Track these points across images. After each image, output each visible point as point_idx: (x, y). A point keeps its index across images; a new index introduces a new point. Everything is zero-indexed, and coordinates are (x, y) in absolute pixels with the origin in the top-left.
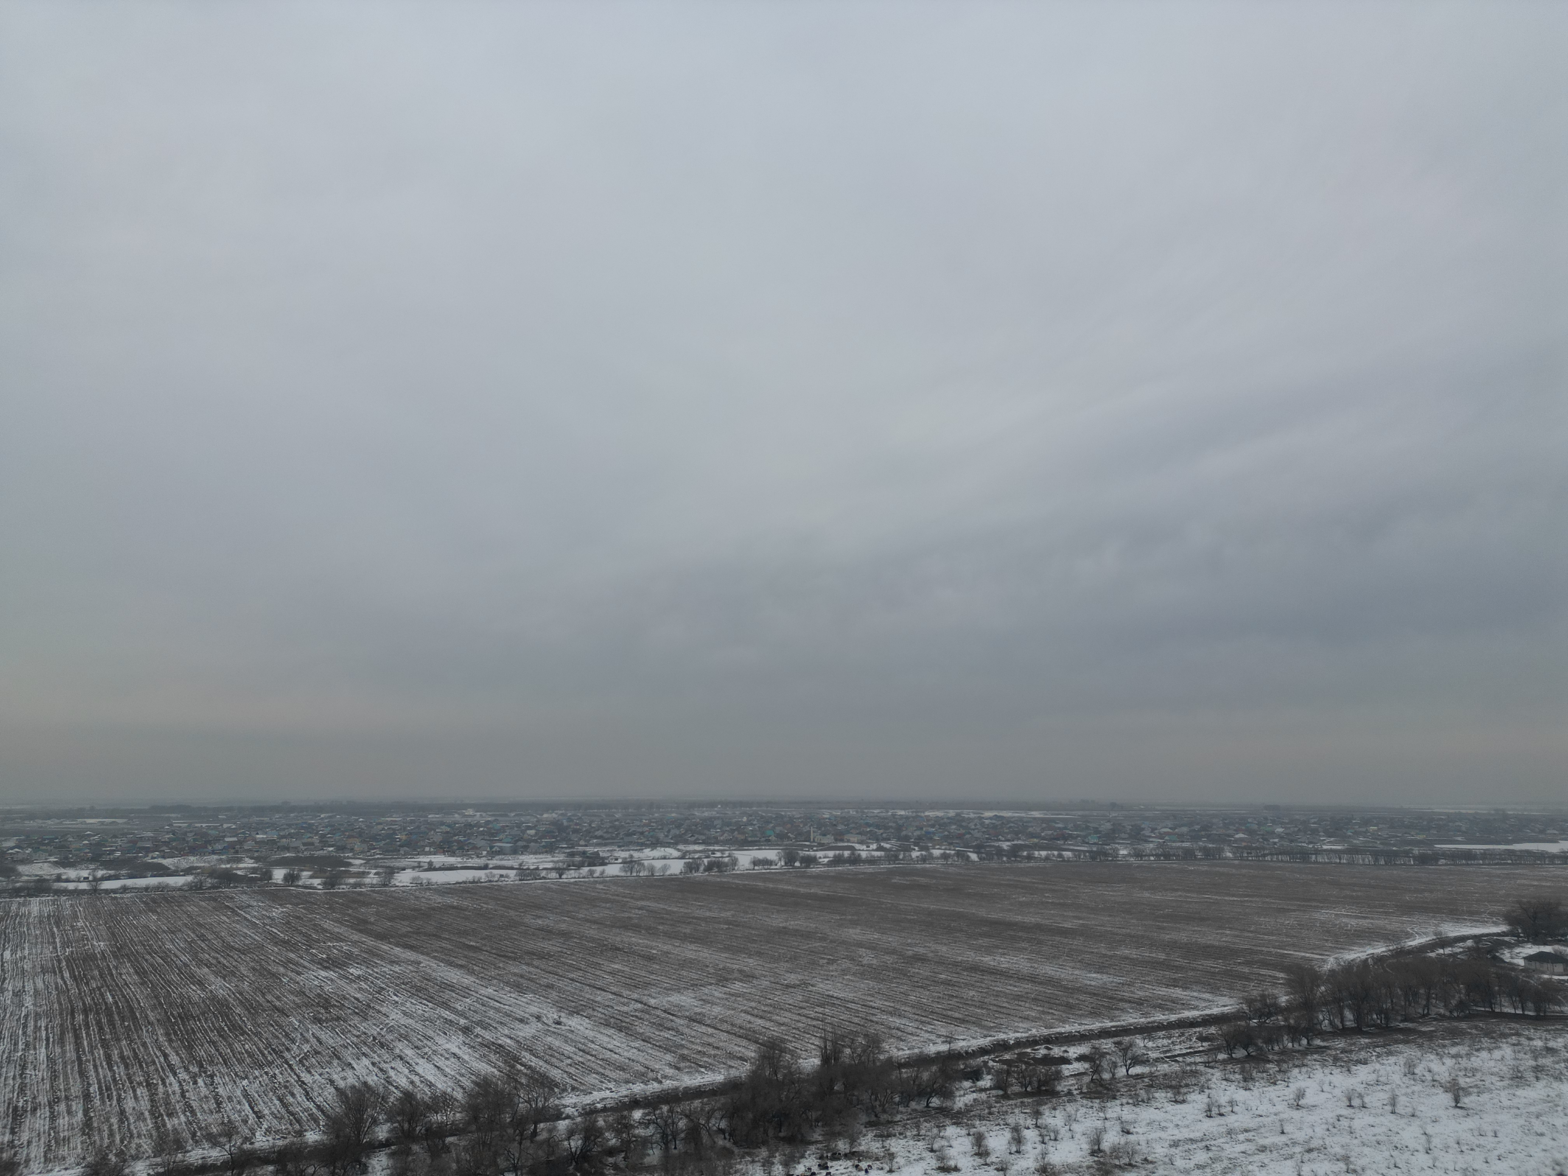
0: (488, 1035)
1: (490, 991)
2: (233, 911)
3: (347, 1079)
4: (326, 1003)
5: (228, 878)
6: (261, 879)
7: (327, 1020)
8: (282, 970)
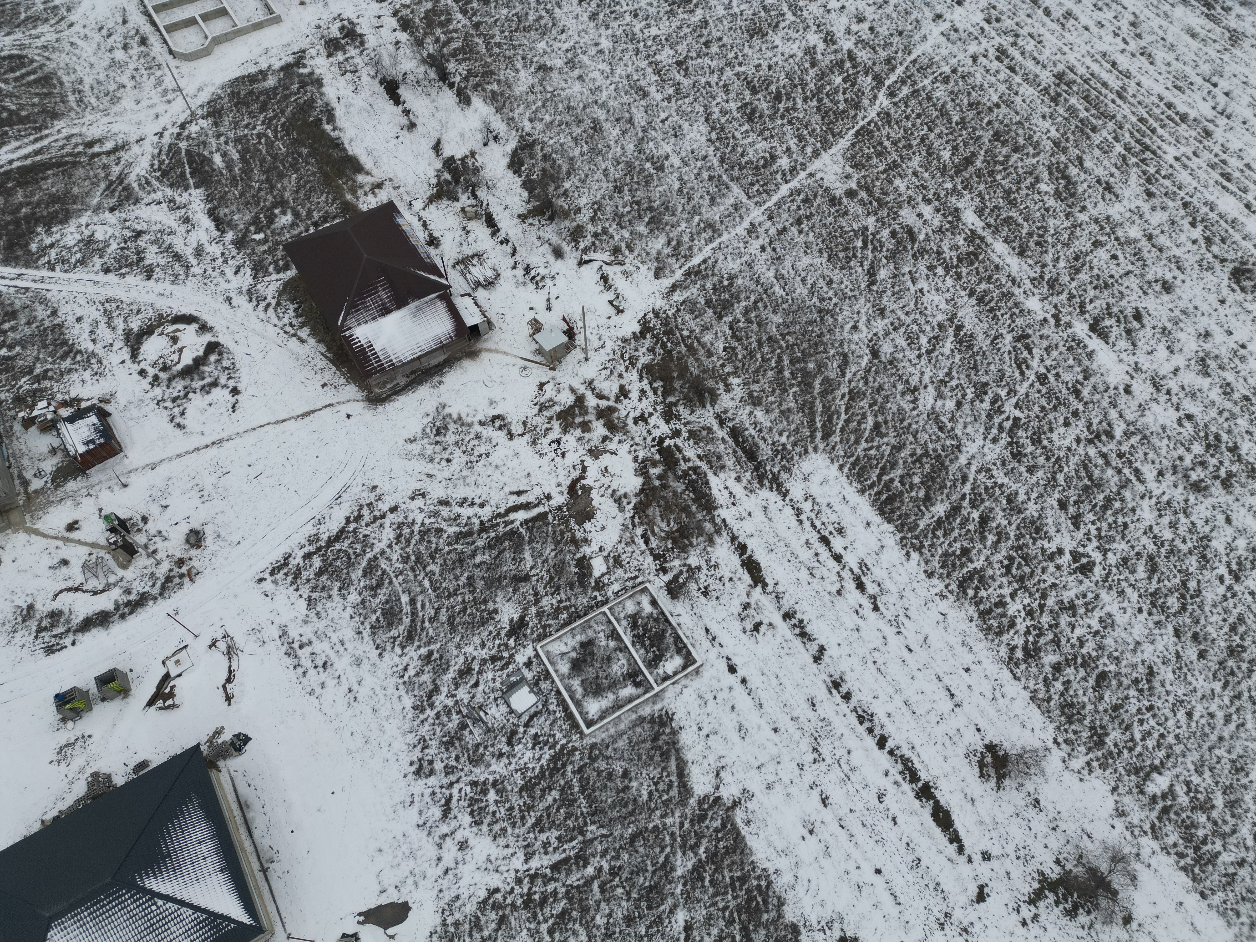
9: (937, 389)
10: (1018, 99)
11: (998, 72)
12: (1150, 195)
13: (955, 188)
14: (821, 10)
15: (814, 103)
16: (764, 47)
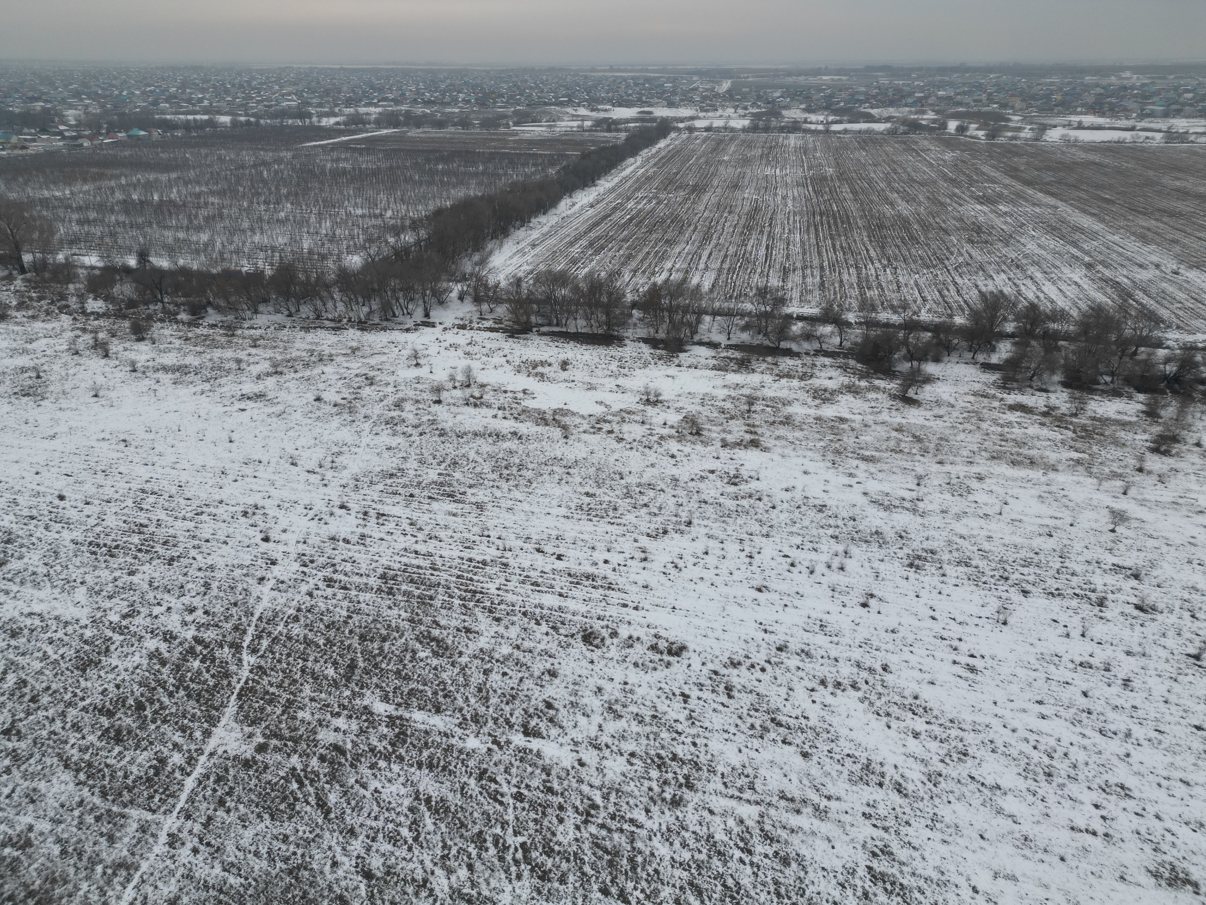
0: (1107, 273)
1: (1116, 238)
2: (917, 153)
3: (988, 287)
4: (978, 229)
5: (915, 126)
6: (939, 129)
7: (978, 242)
8: (948, 201)
9: (444, 867)
10: (363, 606)
11: (334, 595)
12: (498, 620)
13: (354, 693)
14: (148, 619)
15: (182, 693)
16: (102, 673)
